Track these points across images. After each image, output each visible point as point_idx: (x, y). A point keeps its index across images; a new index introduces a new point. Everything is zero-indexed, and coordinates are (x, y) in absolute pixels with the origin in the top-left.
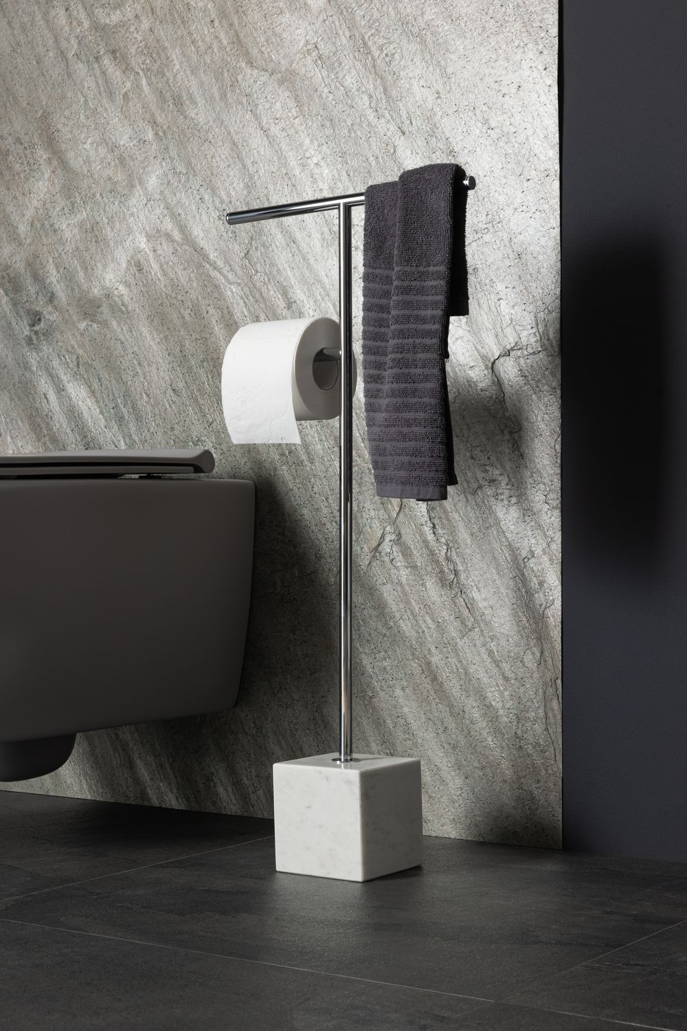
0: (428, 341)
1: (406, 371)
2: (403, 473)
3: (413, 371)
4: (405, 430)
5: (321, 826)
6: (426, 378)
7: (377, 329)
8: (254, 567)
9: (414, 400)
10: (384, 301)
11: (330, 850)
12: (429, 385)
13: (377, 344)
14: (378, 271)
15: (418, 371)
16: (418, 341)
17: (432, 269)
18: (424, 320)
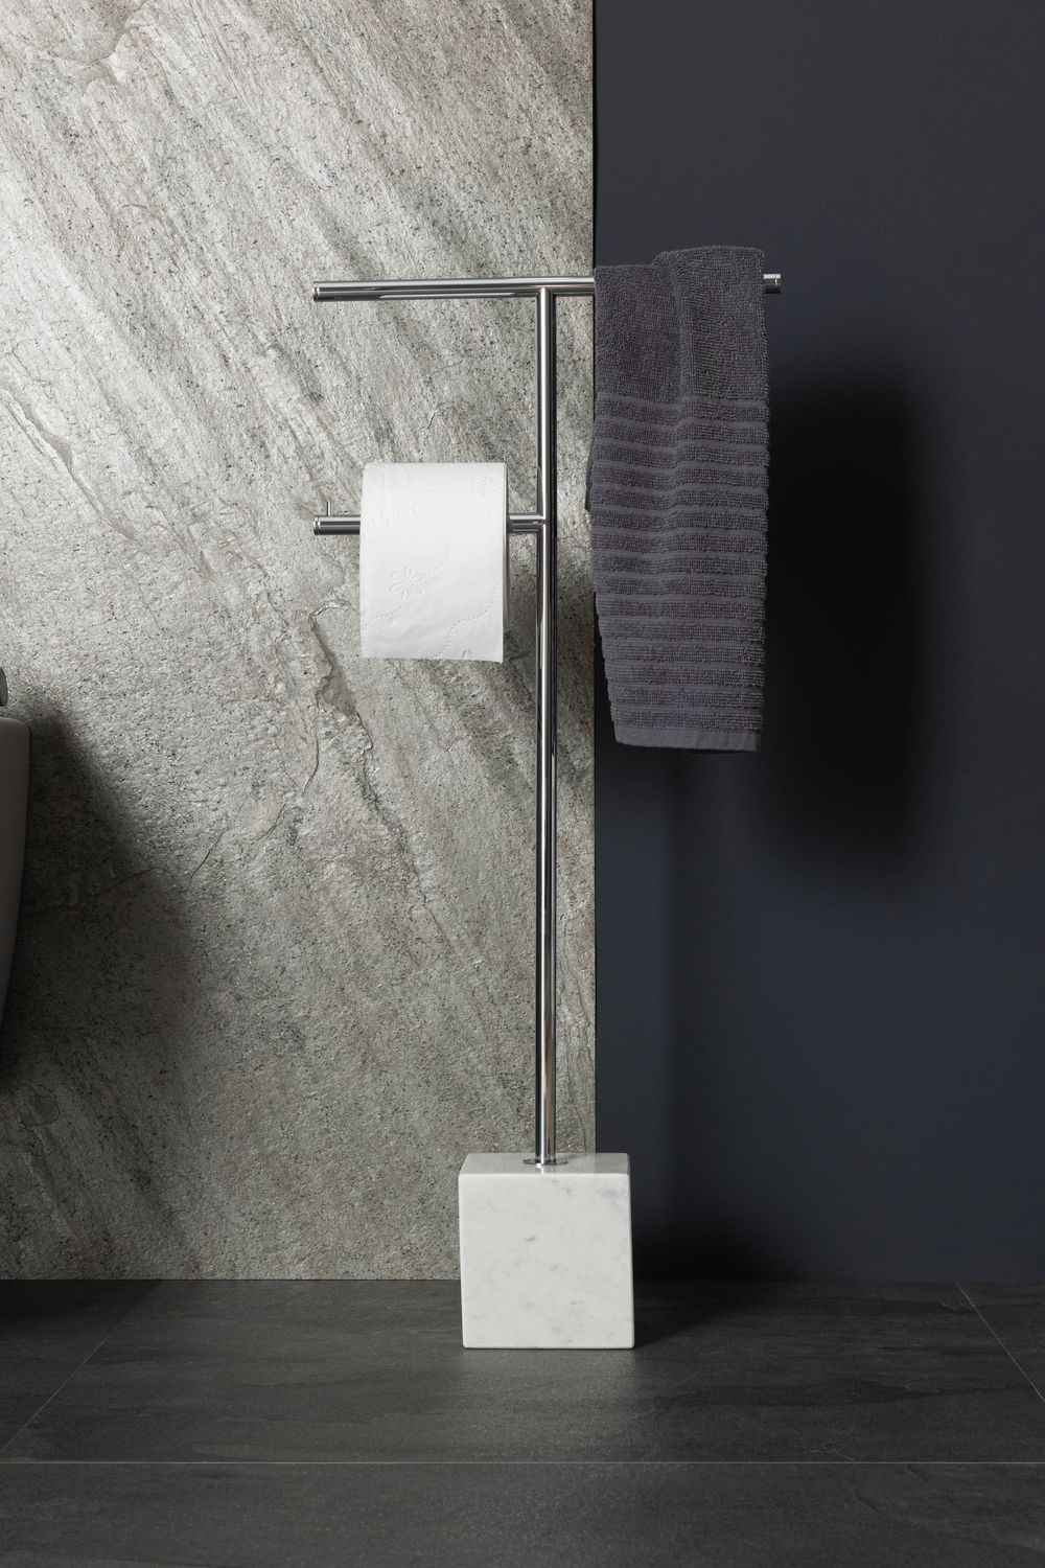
0: (747, 512)
1: (713, 555)
2: (703, 711)
3: (721, 555)
4: (710, 645)
5: (555, 1268)
6: (744, 568)
7: (628, 489)
8: (26, 865)
9: (725, 600)
10: (639, 446)
11: (573, 1304)
12: (749, 579)
13: (630, 511)
14: (629, 399)
15: (731, 556)
16: (732, 511)
17: (741, 403)
18: (739, 480)
